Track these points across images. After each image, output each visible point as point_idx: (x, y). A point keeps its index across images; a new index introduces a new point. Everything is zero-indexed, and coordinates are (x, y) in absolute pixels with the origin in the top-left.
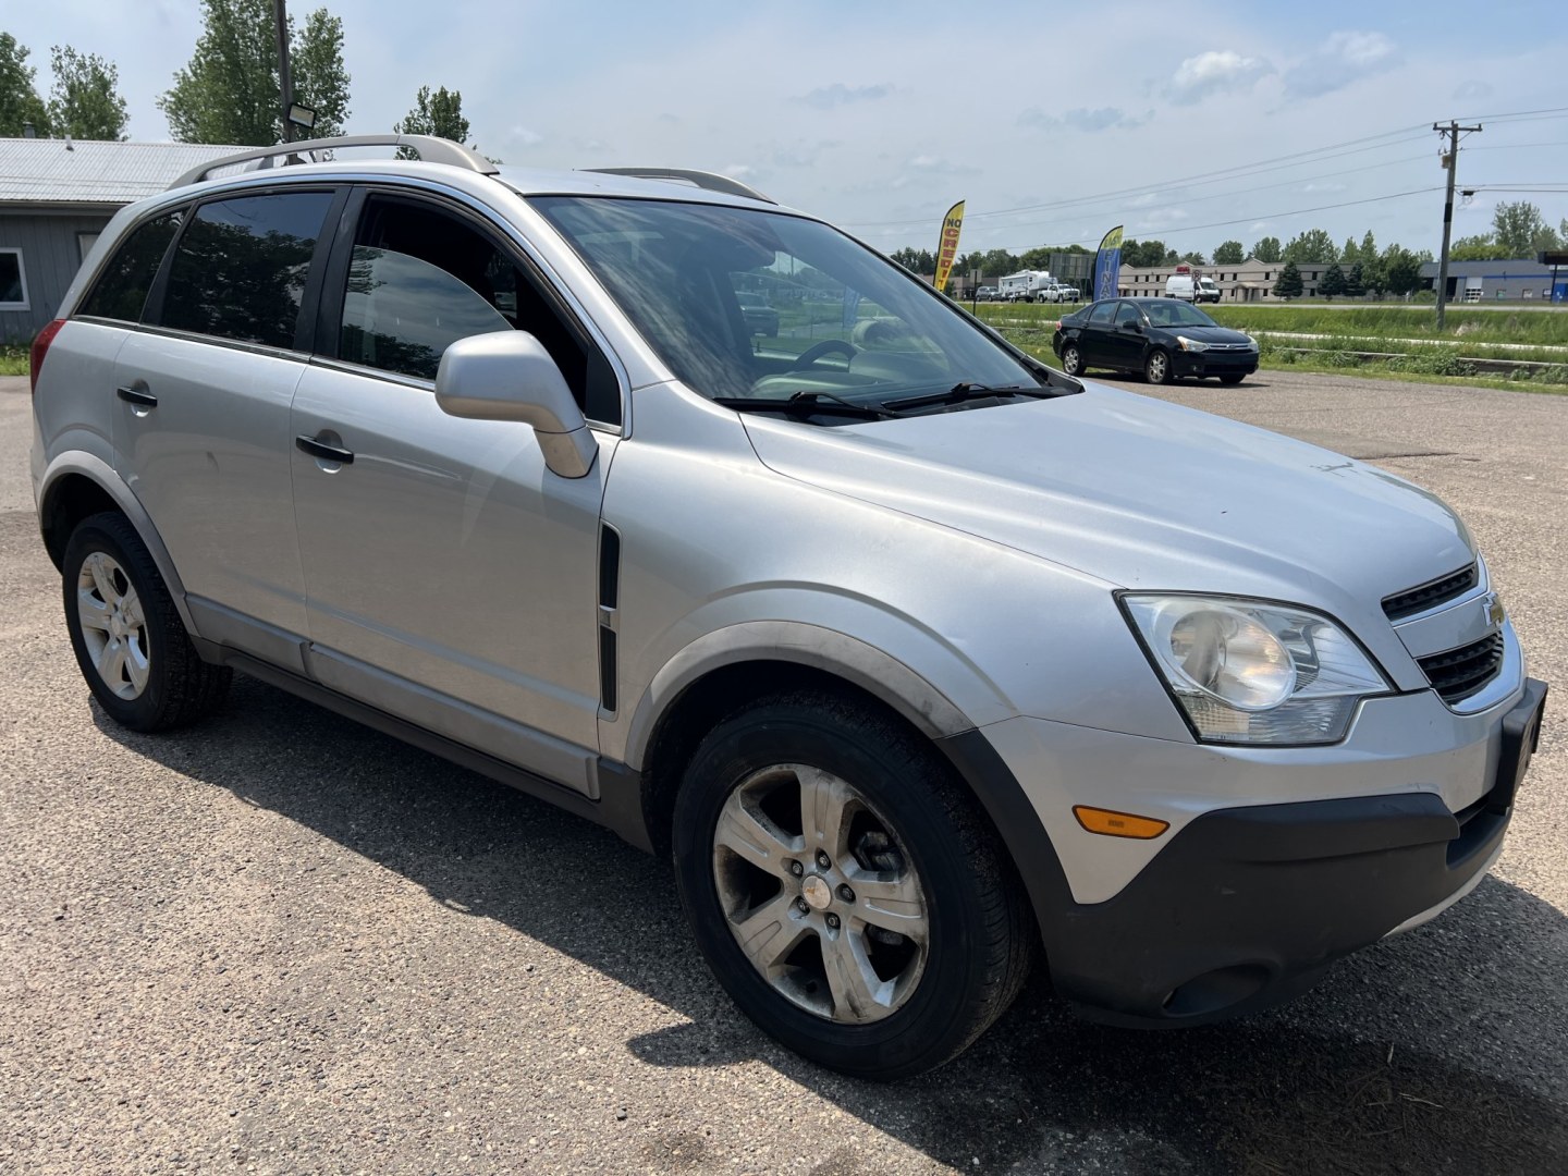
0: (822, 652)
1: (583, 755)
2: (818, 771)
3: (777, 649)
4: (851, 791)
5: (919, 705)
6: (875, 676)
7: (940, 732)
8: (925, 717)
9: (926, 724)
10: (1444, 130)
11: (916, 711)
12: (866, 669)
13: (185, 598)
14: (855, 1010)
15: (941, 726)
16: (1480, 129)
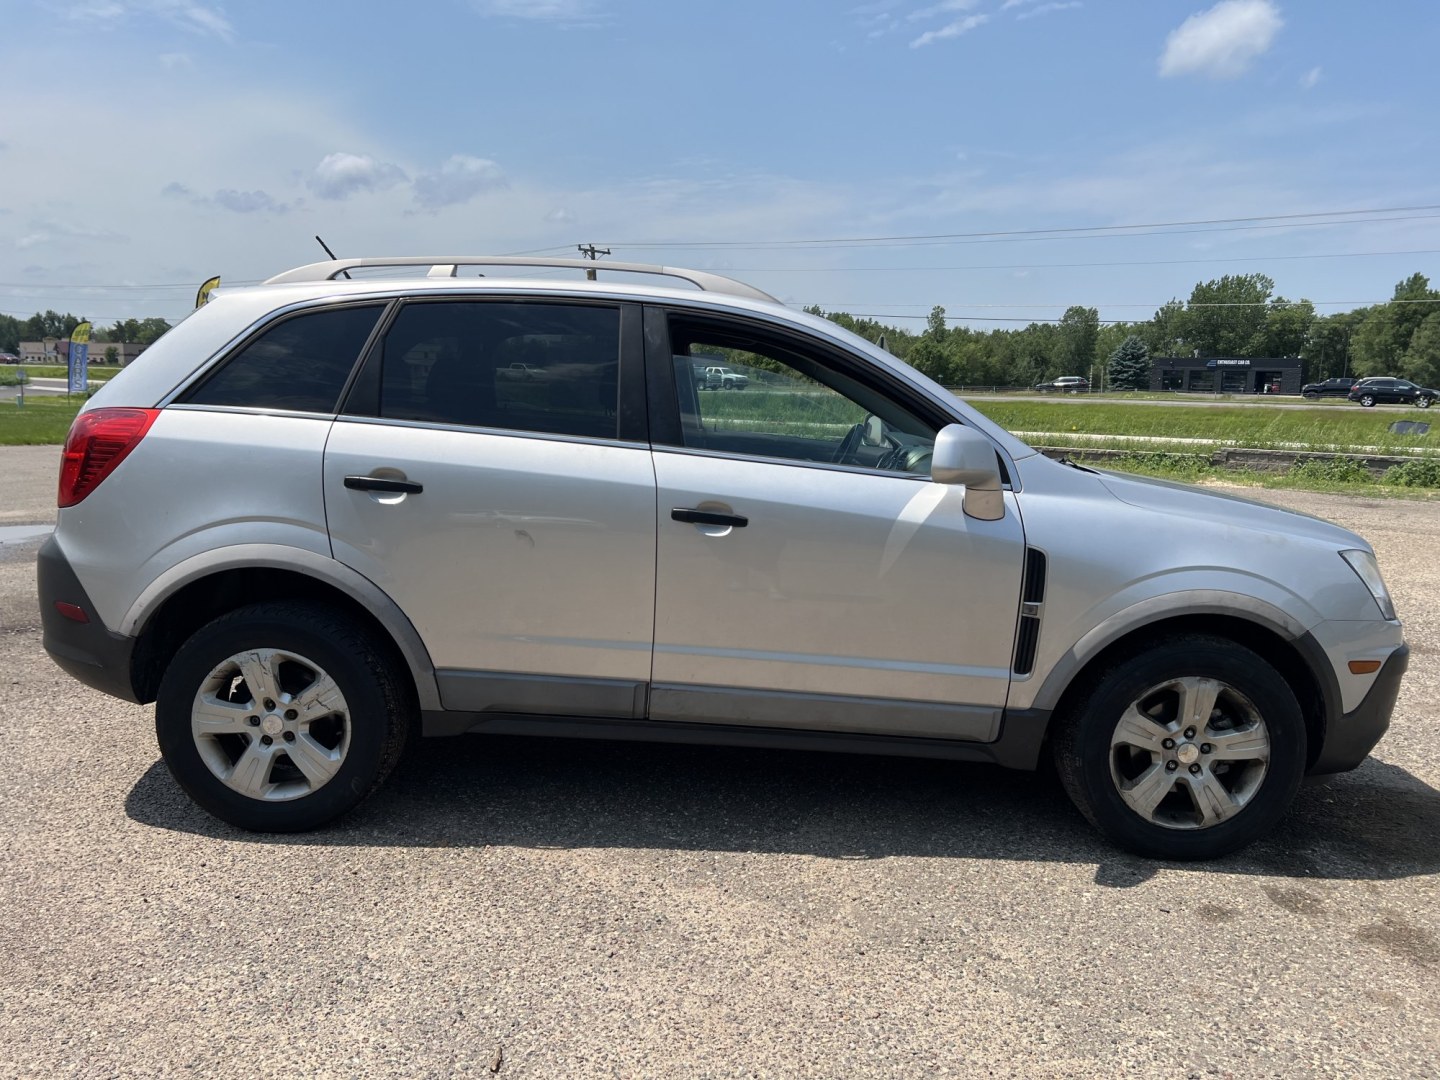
0: (1223, 604)
1: (991, 711)
2: (1198, 678)
3: (1190, 607)
4: (1223, 685)
5: (1281, 623)
6: (1258, 612)
7: (1294, 635)
8: (1286, 629)
9: (1287, 633)
10: (586, 251)
11: (1281, 627)
12: (1250, 609)
13: (435, 675)
14: (1218, 815)
15: (1295, 633)
16: (609, 253)
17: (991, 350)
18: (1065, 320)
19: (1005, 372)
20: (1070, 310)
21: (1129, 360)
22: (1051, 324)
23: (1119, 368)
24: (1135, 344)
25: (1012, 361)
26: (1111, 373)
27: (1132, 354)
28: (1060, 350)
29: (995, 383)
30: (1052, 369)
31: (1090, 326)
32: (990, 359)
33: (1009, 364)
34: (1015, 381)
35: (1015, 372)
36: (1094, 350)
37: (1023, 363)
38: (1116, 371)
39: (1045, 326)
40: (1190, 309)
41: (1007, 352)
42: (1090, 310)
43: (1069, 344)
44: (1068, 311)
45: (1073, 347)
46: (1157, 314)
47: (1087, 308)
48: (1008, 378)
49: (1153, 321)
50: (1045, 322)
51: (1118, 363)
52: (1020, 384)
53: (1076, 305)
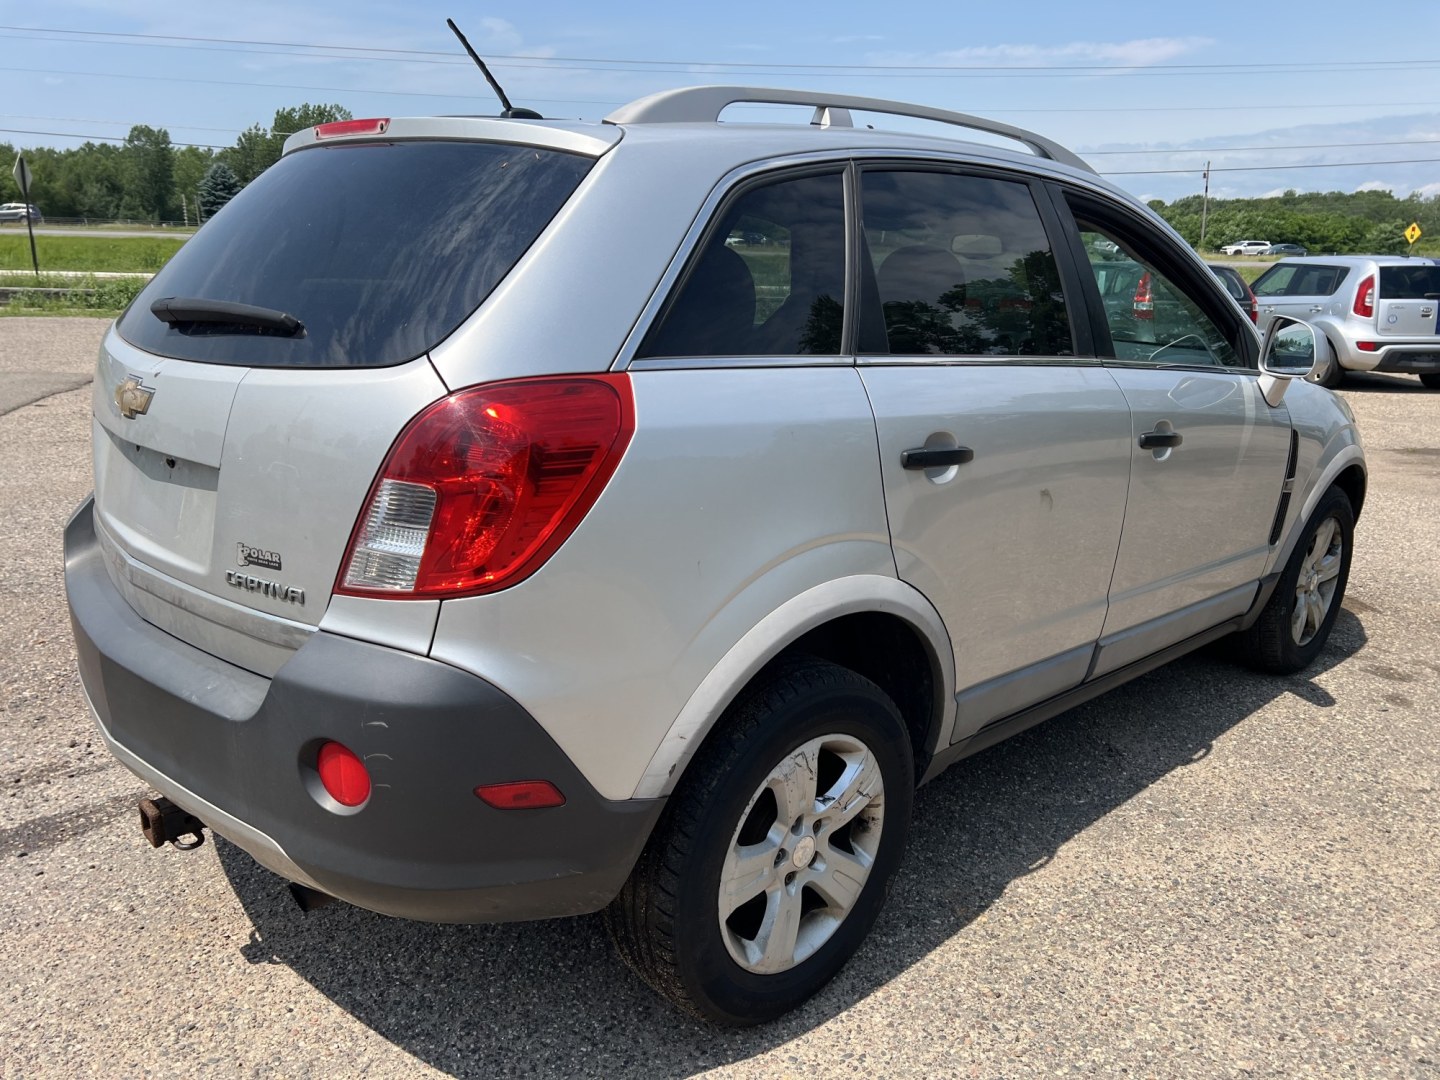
17: (51, 174)
18: (130, 141)
19: (73, 200)
20: (135, 129)
21: (221, 190)
22: (110, 143)
23: (212, 199)
24: (225, 172)
25: (80, 187)
26: (204, 204)
27: (223, 183)
28: (131, 176)
29: (63, 214)
30: (127, 198)
31: (163, 149)
32: (52, 184)
33: (77, 190)
34: (89, 211)
35: (86, 200)
36: (172, 177)
37: (93, 190)
38: (208, 202)
39: (103, 146)
40: (274, 136)
41: (72, 176)
42: (160, 131)
43: (141, 170)
44: (132, 132)
45: (147, 172)
46: (240, 139)
47: (155, 129)
48: (79, 208)
49: (237, 147)
50: (104, 141)
51: (209, 193)
52: (97, 216)
53: (142, 123)
